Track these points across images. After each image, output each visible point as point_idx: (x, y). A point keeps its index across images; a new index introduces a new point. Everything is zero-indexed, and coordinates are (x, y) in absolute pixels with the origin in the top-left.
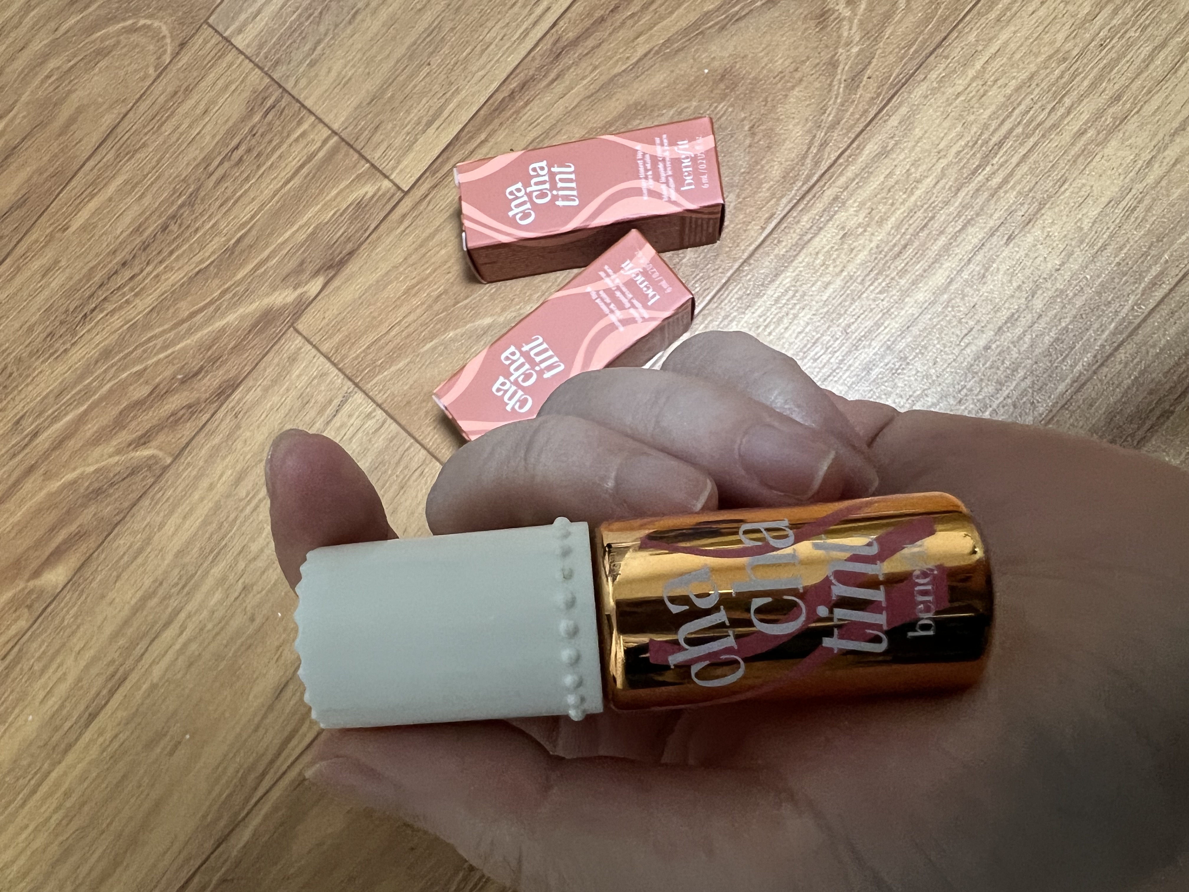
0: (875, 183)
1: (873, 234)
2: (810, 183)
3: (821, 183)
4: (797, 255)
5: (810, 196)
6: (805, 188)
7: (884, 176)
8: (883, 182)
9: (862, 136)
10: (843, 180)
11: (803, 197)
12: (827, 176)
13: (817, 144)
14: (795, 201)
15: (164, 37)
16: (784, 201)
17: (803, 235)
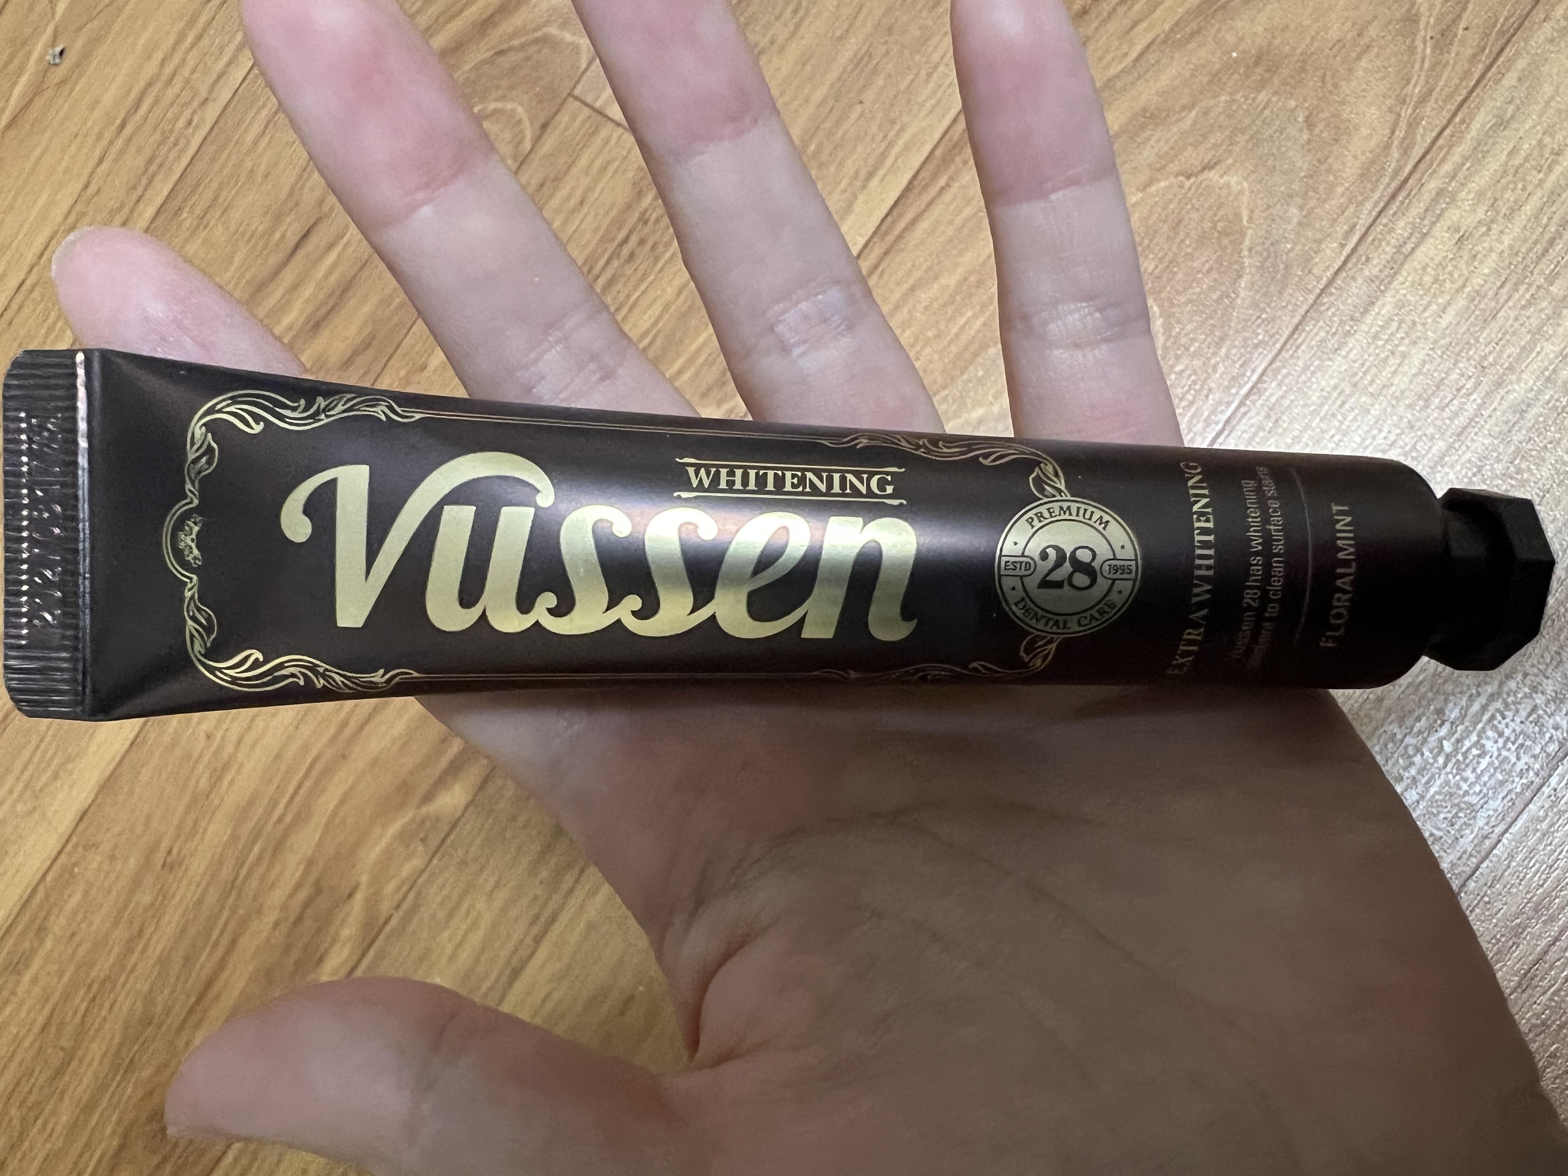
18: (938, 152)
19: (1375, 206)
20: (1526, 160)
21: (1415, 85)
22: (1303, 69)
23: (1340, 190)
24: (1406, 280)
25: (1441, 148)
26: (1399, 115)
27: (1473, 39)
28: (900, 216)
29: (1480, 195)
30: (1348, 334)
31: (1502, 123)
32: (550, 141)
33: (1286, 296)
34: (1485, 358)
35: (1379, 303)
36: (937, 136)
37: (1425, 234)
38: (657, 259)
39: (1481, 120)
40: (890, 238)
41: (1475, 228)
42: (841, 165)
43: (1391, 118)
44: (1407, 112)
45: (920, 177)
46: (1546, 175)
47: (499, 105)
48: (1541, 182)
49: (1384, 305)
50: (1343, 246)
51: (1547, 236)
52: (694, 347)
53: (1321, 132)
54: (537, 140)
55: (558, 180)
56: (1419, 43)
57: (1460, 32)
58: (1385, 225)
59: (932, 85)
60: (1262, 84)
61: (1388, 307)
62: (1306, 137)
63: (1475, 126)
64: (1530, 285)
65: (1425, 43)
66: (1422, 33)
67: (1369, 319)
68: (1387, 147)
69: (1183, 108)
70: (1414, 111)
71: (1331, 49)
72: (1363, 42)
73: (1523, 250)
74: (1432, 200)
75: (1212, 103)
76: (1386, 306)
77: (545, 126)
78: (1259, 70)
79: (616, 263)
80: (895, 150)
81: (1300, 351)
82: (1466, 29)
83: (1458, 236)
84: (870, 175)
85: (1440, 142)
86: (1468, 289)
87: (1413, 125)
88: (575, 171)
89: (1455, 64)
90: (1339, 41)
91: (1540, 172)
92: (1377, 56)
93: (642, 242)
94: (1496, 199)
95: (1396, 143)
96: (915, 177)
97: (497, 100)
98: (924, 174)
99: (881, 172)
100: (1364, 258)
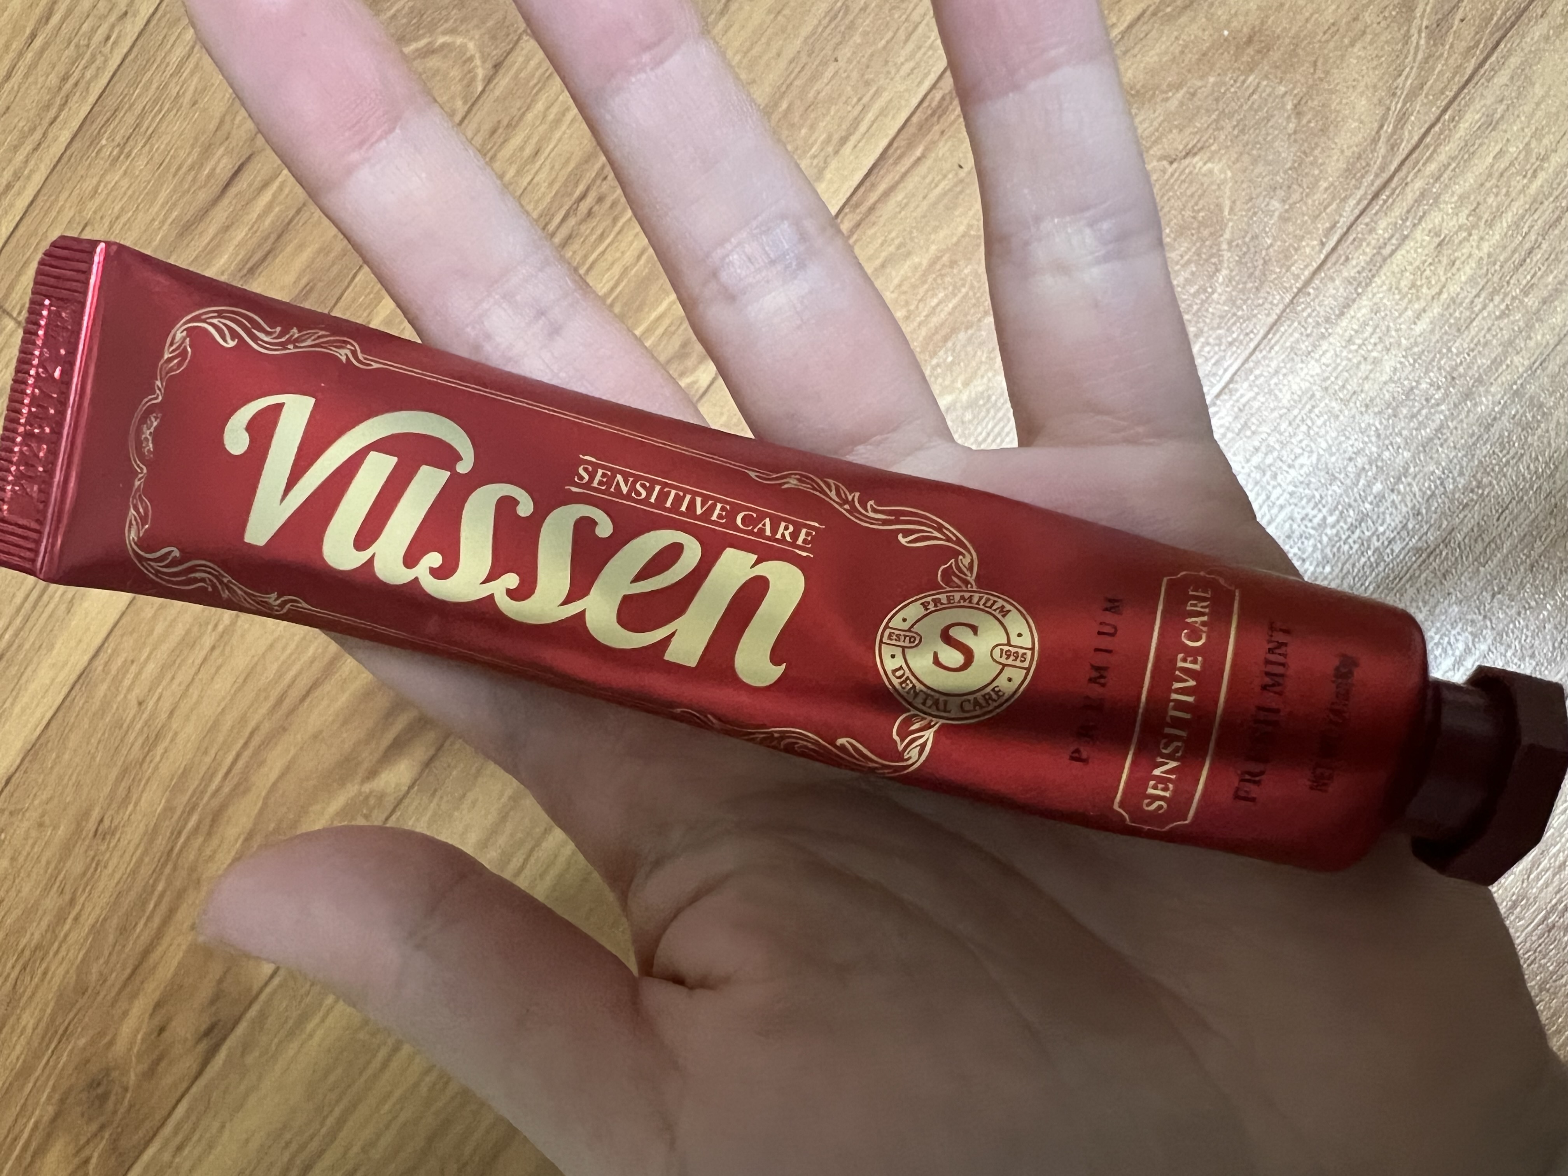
0: (1480, 165)
1: (1482, 238)
2: (1386, 176)
3: (1402, 174)
4: (1374, 276)
5: (1387, 192)
6: (1378, 183)
7: (1492, 155)
8: (1492, 166)
9: (1456, 103)
10: (1432, 167)
11: (1376, 196)
12: (1408, 164)
13: (1392, 118)
14: (1366, 202)
15: (471, 59)
16: (1352, 202)
17: (1380, 248)
18: (915, 119)
19: (1358, 203)
20: (1512, 164)
21: (1407, 77)
22: (1293, 53)
23: (1324, 184)
24: (1383, 283)
25: (1427, 147)
26: (1389, 109)
27: (1468, 32)
28: (873, 185)
29: (1463, 198)
30: (1323, 337)
31: (1490, 124)
32: (503, 82)
33: (1262, 294)
34: (1455, 368)
35: (1355, 306)
36: (915, 102)
37: (1406, 237)
38: (615, 220)
39: (1472, 118)
40: (863, 208)
41: (1456, 233)
42: (812, 127)
43: (1380, 111)
44: (1396, 106)
45: (895, 145)
46: (1531, 182)
47: (447, 39)
48: (1526, 187)
49: (1359, 309)
50: (1323, 244)
51: (1527, 246)
52: (654, 315)
53: (1309, 122)
54: (489, 80)
55: (512, 126)
56: (1414, 31)
57: (1456, 22)
58: (1367, 225)
59: (911, 46)
60: (1251, 68)
61: (1364, 311)
62: (1292, 126)
63: (1463, 126)
64: (1506, 295)
65: (1420, 32)
66: (1417, 22)
67: (1344, 323)
68: (1375, 141)
69: (1171, 87)
70: (1404, 104)
71: (1325, 33)
72: (1359, 26)
73: (1502, 258)
74: (1416, 201)
75: (1199, 83)
76: (1362, 310)
77: (497, 66)
78: (1250, 51)
79: (572, 221)
80: (870, 116)
81: (1273, 352)
82: (1462, 20)
83: (1437, 240)
84: (844, 140)
85: (1428, 140)
86: (1444, 296)
87: (1402, 118)
88: (530, 116)
89: (1449, 56)
90: (1333, 24)
91: (1525, 176)
92: (1371, 43)
93: (600, 200)
94: (1479, 204)
95: (1383, 139)
96: (890, 144)
97: (444, 33)
98: (901, 142)
99: (853, 140)
100: (1343, 258)
